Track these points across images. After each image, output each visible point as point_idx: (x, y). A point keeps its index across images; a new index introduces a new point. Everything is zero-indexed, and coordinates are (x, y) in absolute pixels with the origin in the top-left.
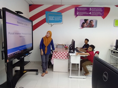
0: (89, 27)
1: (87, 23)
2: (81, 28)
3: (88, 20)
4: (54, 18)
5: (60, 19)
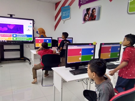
0: (91, 20)
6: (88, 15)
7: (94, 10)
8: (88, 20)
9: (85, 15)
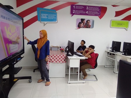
0: (86, 28)
1: (84, 23)
2: (77, 28)
3: (84, 19)
4: (47, 16)
5: (54, 17)
6: (82, 24)
7: (89, 21)
8: (83, 27)
9: (80, 23)
